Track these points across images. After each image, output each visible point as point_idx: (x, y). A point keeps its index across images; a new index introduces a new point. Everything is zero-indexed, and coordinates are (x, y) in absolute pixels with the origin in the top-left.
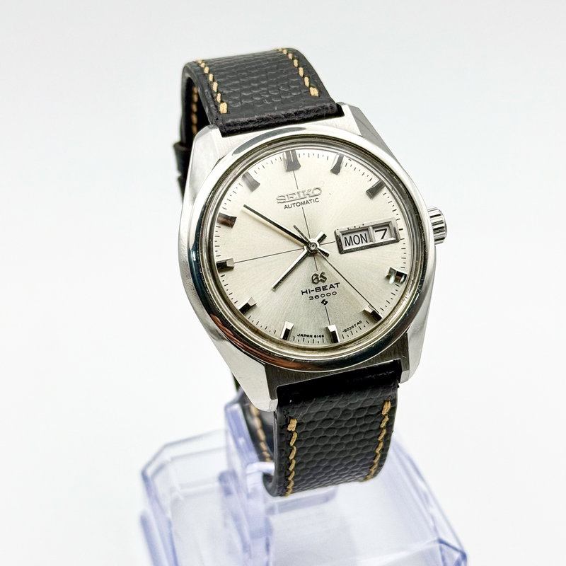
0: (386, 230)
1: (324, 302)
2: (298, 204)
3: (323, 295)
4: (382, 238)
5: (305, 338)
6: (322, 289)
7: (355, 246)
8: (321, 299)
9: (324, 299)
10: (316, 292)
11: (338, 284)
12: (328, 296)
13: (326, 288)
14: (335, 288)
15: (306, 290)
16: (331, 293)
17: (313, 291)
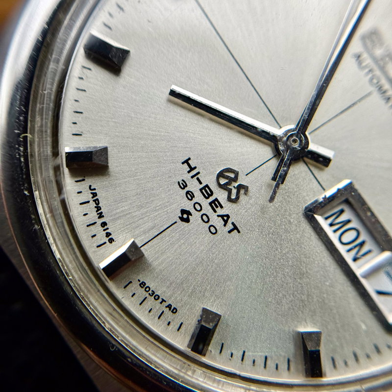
1: (185, 216)
3: (198, 207)
4: (380, 293)
5: (92, 204)
6: (211, 199)
7: (334, 238)
8: (188, 206)
9: (193, 211)
10: (201, 190)
11: (236, 231)
12: (200, 219)
13: (217, 207)
14: (225, 225)
15: (195, 168)
16: (210, 223)
17: (201, 183)
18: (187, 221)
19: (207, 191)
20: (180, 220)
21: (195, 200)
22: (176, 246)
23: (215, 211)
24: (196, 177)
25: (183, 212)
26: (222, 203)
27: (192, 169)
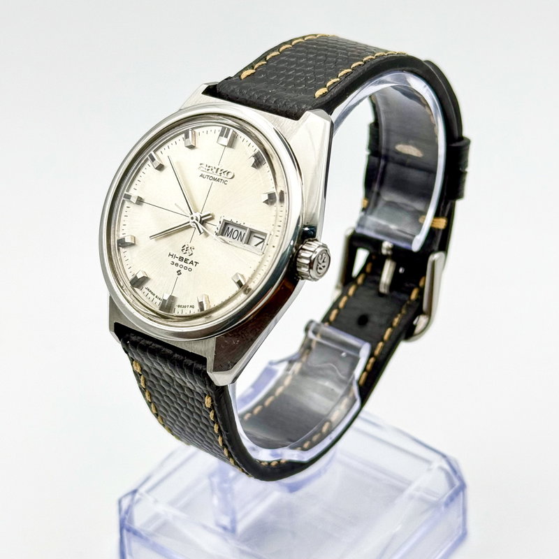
2: (211, 178)
4: (257, 245)
5: (150, 293)
6: (184, 260)
9: (180, 269)
11: (197, 264)
12: (184, 269)
14: (193, 265)
16: (188, 268)
17: (178, 258)
18: (181, 274)
19: (181, 259)
20: (178, 275)
21: (179, 265)
23: (187, 263)
24: (175, 257)
25: (178, 272)
26: (188, 258)
27: (172, 256)
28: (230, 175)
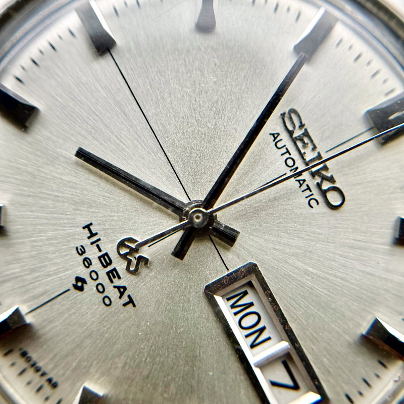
0: (296, 387)
2: (290, 162)
3: (95, 275)
4: (274, 384)
6: (109, 268)
7: (233, 322)
8: (84, 273)
9: (88, 279)
10: (99, 258)
11: (131, 305)
12: (95, 288)
13: (114, 277)
14: (120, 297)
15: (96, 234)
16: (105, 294)
17: (100, 250)
18: (81, 289)
19: (105, 260)
20: (73, 288)
21: (92, 268)
22: (66, 315)
23: (112, 282)
24: (95, 244)
26: (120, 274)
27: (92, 235)
28: (334, 198)
